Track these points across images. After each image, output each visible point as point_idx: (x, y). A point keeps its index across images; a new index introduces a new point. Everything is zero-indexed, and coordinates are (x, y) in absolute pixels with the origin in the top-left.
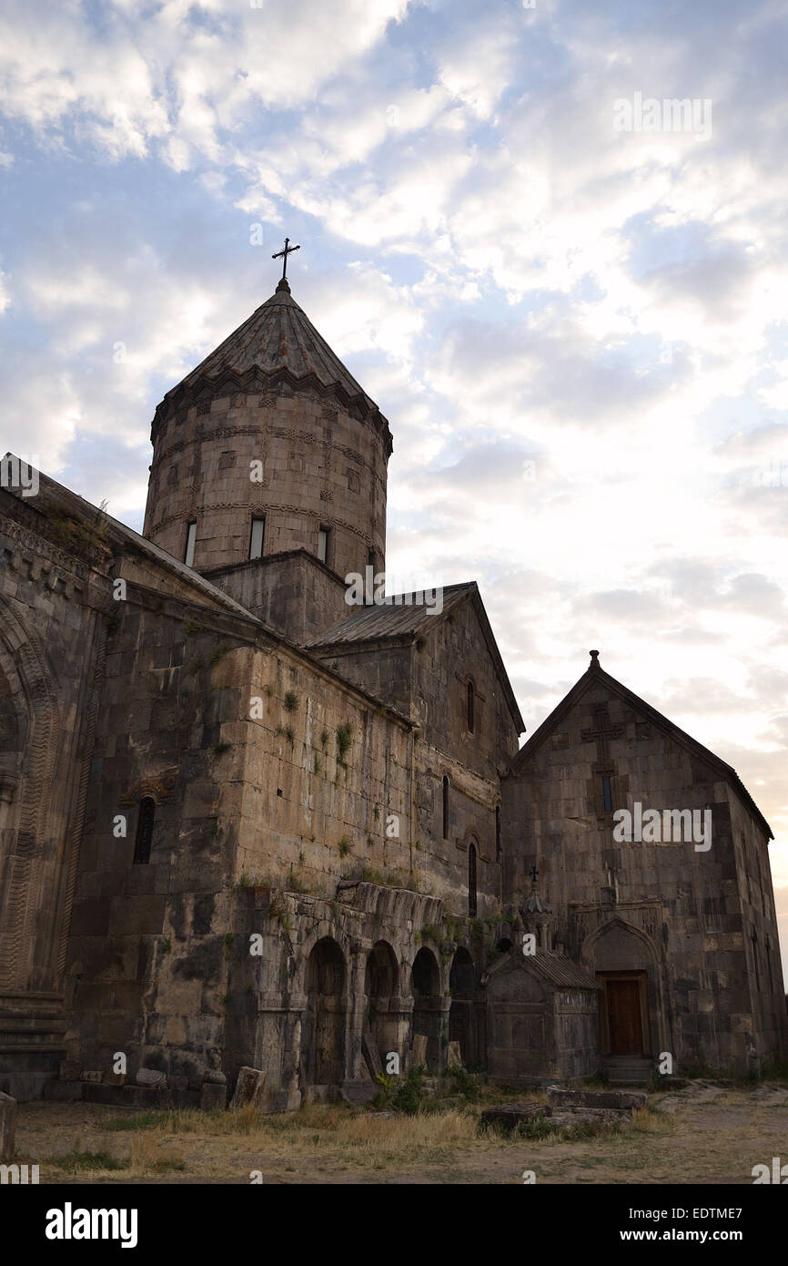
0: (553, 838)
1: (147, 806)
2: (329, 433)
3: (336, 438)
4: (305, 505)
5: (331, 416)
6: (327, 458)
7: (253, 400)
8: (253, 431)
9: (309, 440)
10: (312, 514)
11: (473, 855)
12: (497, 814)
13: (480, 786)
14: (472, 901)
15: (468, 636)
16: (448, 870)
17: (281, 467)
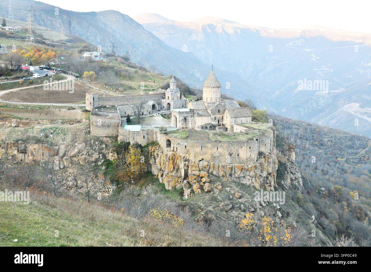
4: (210, 97)
5: (212, 89)
9: (210, 92)
11: (219, 120)
12: (223, 117)
13: (220, 116)
14: (219, 123)
15: (219, 107)
16: (215, 122)
17: (208, 94)
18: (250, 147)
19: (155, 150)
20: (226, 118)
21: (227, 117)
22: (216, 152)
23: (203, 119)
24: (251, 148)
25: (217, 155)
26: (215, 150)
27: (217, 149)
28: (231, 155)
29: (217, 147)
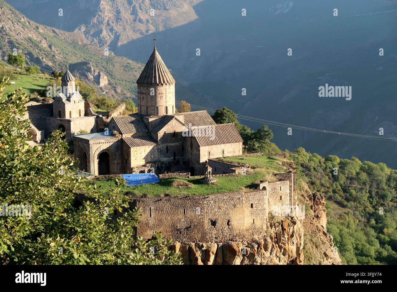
1: (126, 160)
7: (145, 88)
8: (145, 94)
11: (175, 153)
12: (183, 145)
13: (177, 144)
14: (174, 159)
15: (174, 125)
16: (168, 157)
17: (150, 99)
18: (252, 205)
20: (189, 149)
21: (191, 147)
22: (183, 220)
24: (254, 206)
25: (182, 225)
26: (181, 216)
27: (184, 213)
28: (214, 223)
29: (184, 209)
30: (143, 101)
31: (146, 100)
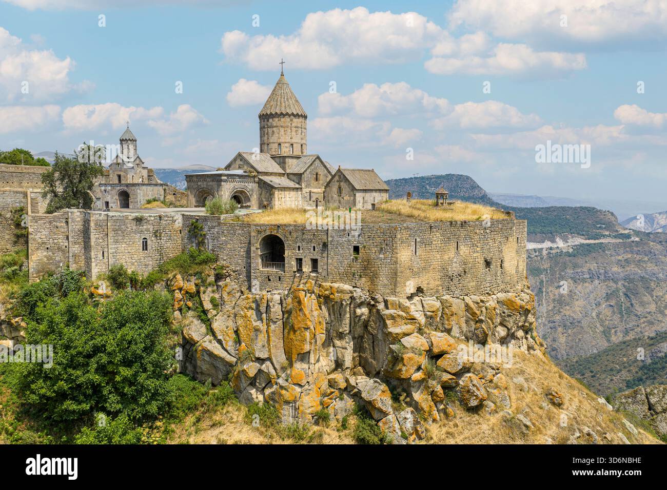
0: (332, 197)
2: (291, 124)
3: (293, 125)
4: (287, 141)
5: (291, 120)
6: (291, 130)
9: (287, 127)
10: (289, 142)
11: (317, 201)
12: (324, 193)
13: (319, 190)
16: (311, 205)
17: (283, 133)
18: (518, 238)
19: (202, 289)
20: (336, 196)
22: (455, 260)
23: (288, 195)
24: (519, 241)
25: (455, 269)
26: (452, 253)
27: (457, 250)
28: (488, 264)
29: (457, 242)
30: (272, 136)
31: (277, 135)
